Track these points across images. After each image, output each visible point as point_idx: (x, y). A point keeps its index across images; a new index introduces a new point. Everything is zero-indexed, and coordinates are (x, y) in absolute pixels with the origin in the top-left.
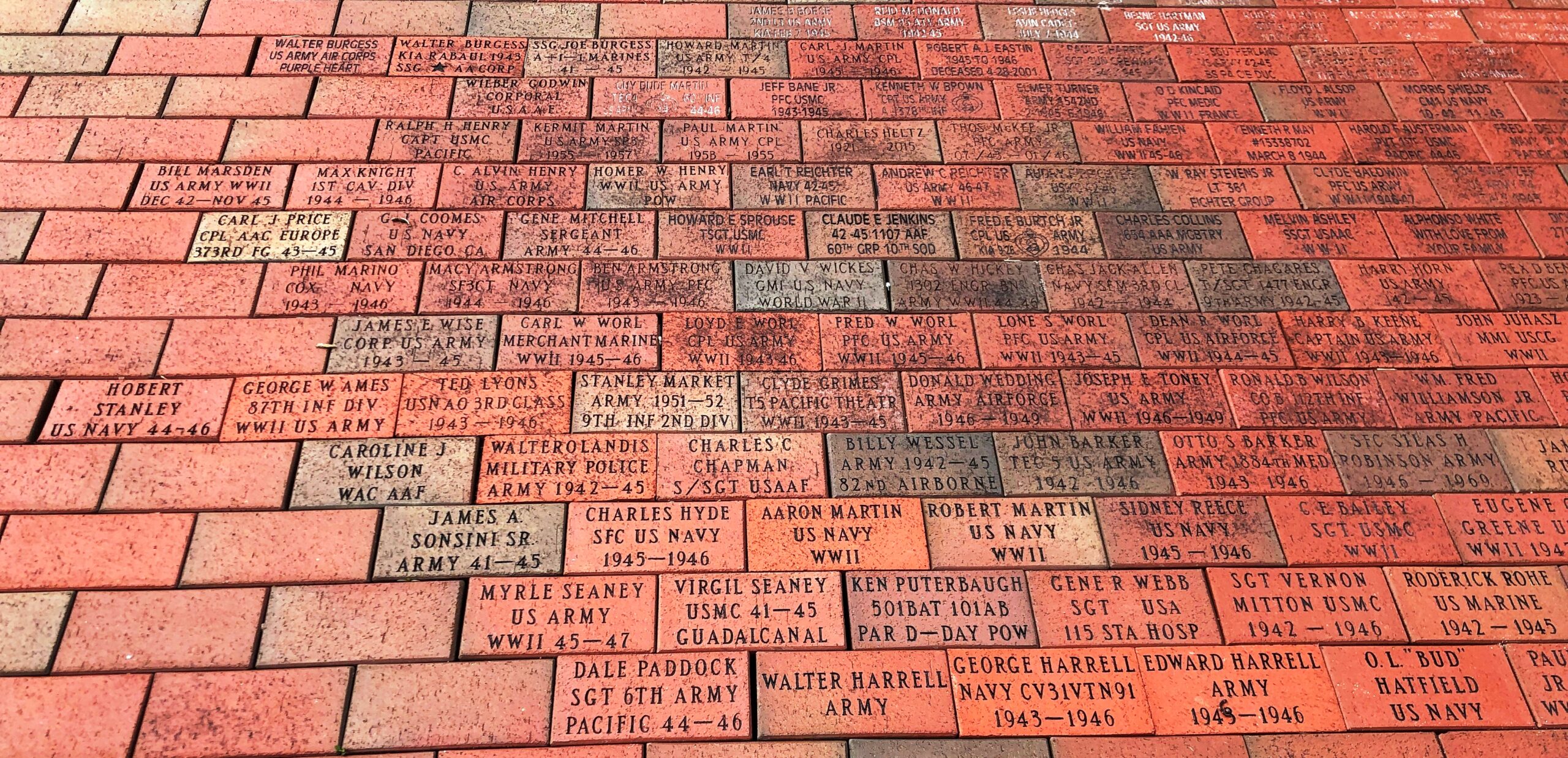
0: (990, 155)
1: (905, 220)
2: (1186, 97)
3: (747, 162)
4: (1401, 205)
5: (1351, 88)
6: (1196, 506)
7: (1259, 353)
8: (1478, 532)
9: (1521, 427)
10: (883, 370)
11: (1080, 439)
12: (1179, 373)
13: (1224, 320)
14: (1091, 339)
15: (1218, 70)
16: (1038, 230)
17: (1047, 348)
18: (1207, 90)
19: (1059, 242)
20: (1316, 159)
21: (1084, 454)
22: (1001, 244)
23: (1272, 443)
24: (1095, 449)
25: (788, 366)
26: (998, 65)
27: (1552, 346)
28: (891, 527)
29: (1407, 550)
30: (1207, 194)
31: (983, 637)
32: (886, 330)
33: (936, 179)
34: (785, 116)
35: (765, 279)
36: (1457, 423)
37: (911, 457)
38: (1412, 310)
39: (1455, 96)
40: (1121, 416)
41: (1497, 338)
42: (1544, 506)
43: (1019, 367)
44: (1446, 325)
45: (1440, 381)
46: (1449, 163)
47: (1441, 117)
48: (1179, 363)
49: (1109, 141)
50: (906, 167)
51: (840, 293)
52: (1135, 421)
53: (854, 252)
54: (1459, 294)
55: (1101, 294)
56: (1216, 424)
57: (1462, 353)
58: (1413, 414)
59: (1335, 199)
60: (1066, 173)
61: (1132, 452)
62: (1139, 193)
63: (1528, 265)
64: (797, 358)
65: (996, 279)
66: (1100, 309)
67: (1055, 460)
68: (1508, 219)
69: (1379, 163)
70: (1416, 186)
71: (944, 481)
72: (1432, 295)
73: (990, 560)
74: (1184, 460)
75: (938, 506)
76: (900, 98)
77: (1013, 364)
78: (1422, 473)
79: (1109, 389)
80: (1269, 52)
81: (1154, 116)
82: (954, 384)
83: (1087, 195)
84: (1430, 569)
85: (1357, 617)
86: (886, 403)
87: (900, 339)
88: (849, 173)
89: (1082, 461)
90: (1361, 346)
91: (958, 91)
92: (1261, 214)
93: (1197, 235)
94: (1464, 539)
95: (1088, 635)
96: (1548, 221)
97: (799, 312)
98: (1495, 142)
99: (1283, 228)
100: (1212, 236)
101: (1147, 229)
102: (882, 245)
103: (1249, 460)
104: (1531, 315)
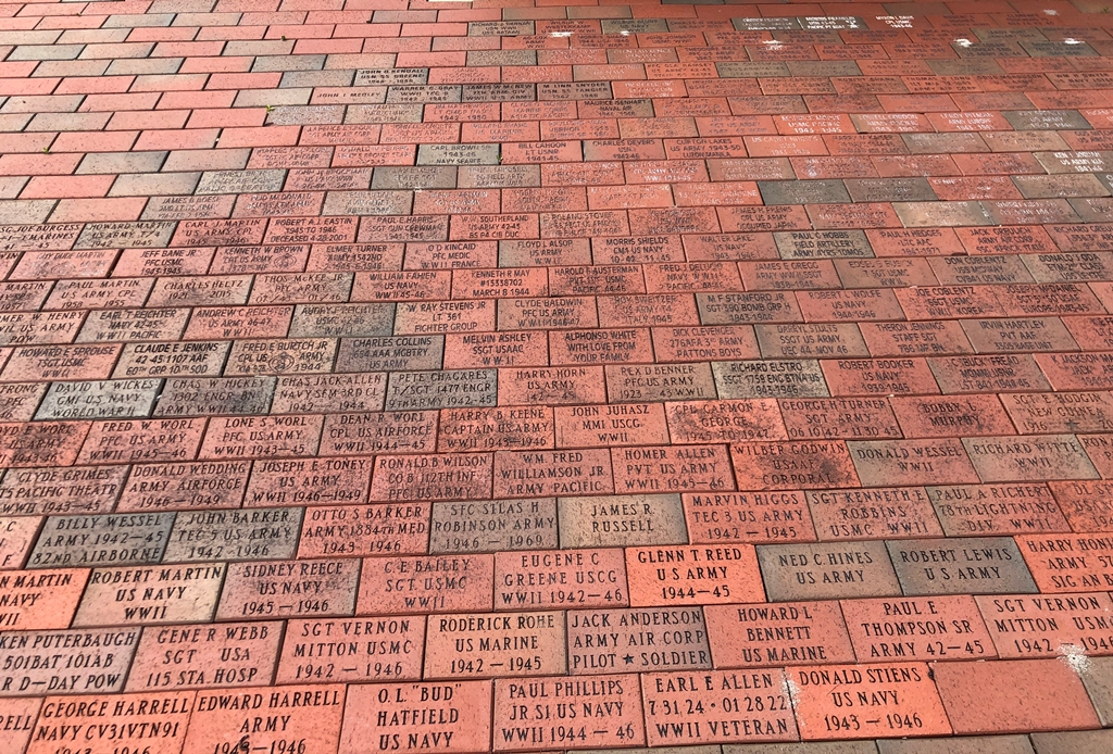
0: (283, 299)
1: (195, 348)
2: (447, 253)
3: (101, 309)
4: (568, 326)
5: (570, 243)
6: (304, 568)
7: (412, 442)
8: (515, 583)
9: (586, 496)
10: (120, 464)
11: (241, 516)
12: (342, 460)
13: (397, 418)
14: (289, 436)
15: (479, 232)
16: (290, 352)
17: (252, 443)
18: (465, 247)
19: (302, 361)
20: (521, 294)
21: (239, 527)
22: (258, 364)
23: (388, 514)
24: (249, 523)
25: (48, 462)
26: (322, 234)
27: (634, 431)
28: (55, 593)
29: (454, 599)
30: (430, 322)
31: (80, 686)
32: (138, 432)
33: (235, 318)
34: (149, 274)
35: (67, 396)
36: (538, 493)
37: (103, 534)
38: (542, 405)
39: (642, 246)
40: (282, 497)
41: (597, 425)
42: (575, 561)
43: (224, 459)
44: (564, 416)
45: (540, 460)
46: (614, 295)
47: (625, 261)
48: (348, 452)
49: (375, 286)
50: (216, 309)
51: (119, 404)
52: (292, 499)
53: (146, 373)
54: (582, 392)
55: (314, 400)
56: (352, 500)
57: (565, 437)
58: (507, 487)
59: (522, 324)
60: (333, 310)
61: (276, 526)
62: (380, 323)
63: (642, 369)
64: (58, 456)
65: (241, 391)
66: (310, 412)
67: (215, 533)
68: (641, 334)
69: (566, 296)
70: (585, 312)
71: (118, 554)
72: (562, 393)
73: (120, 618)
74: (313, 531)
75: (103, 574)
76: (238, 259)
77: (221, 457)
78: (495, 535)
79: (283, 475)
80: (523, 219)
81: (419, 266)
82: (168, 473)
83: (341, 325)
84: (464, 616)
85: (389, 659)
86: (108, 490)
87: (145, 439)
88: (172, 315)
89: (234, 533)
90: (492, 434)
91: (283, 253)
92: (462, 336)
93: (408, 353)
94: (502, 589)
95: (165, 681)
96: (670, 336)
97: (79, 420)
98: (655, 279)
99: (475, 345)
100: (419, 353)
101: (373, 349)
102: (169, 367)
103: (364, 529)
104: (629, 407)
